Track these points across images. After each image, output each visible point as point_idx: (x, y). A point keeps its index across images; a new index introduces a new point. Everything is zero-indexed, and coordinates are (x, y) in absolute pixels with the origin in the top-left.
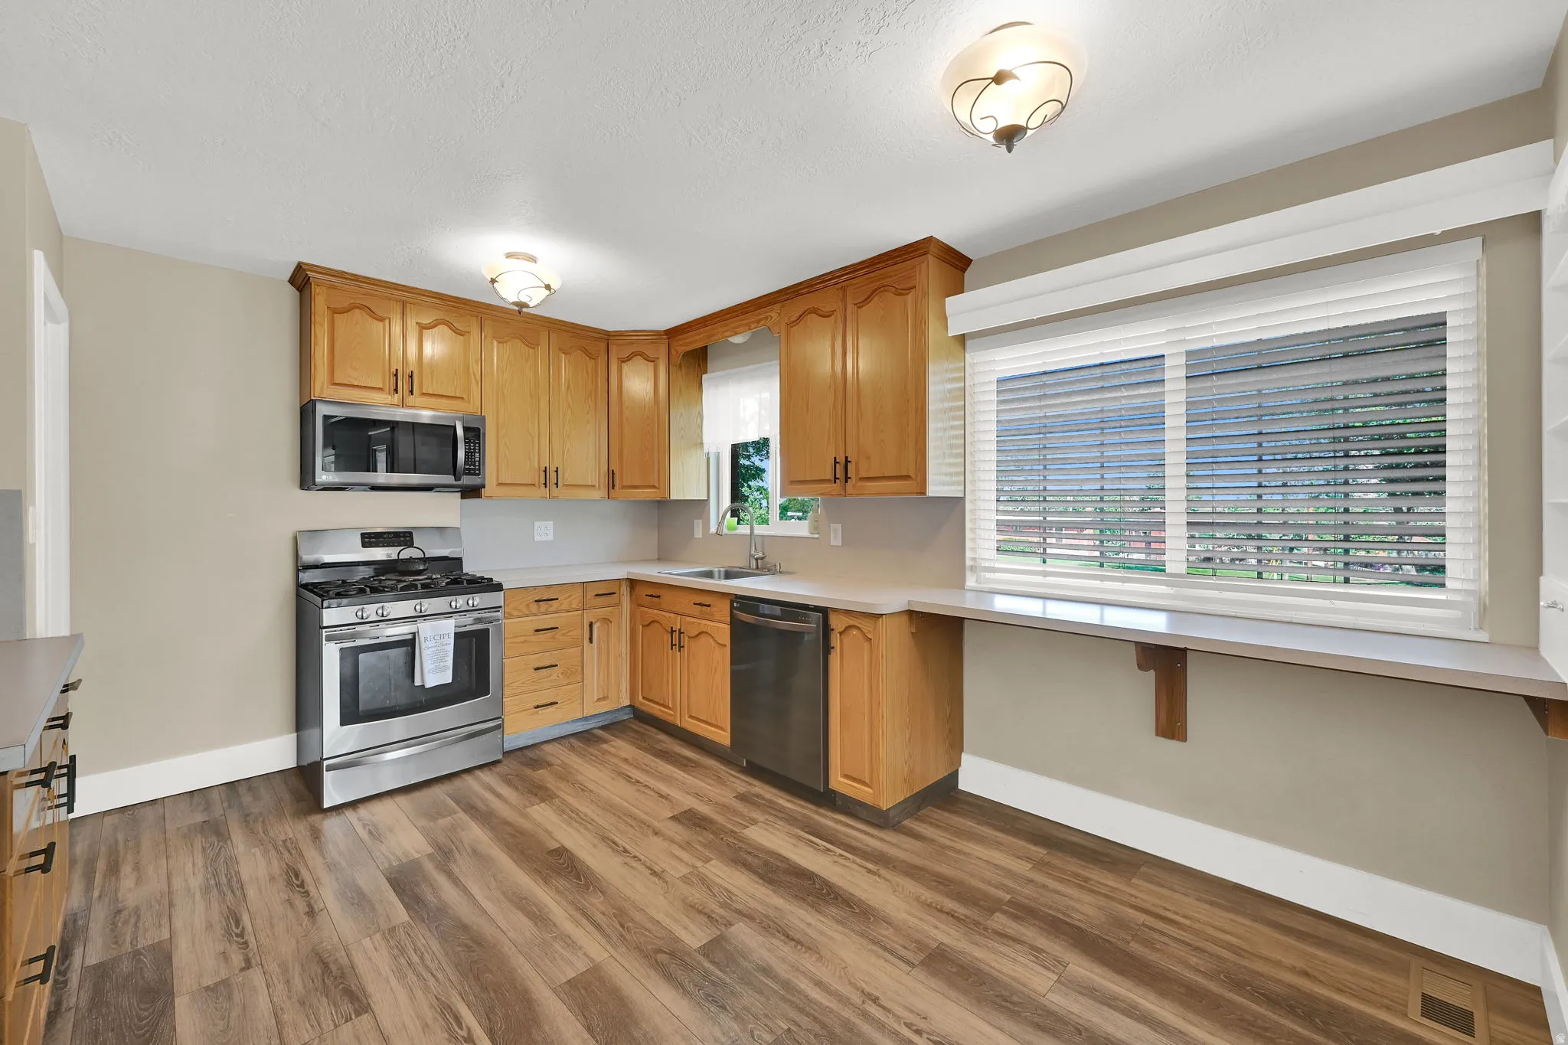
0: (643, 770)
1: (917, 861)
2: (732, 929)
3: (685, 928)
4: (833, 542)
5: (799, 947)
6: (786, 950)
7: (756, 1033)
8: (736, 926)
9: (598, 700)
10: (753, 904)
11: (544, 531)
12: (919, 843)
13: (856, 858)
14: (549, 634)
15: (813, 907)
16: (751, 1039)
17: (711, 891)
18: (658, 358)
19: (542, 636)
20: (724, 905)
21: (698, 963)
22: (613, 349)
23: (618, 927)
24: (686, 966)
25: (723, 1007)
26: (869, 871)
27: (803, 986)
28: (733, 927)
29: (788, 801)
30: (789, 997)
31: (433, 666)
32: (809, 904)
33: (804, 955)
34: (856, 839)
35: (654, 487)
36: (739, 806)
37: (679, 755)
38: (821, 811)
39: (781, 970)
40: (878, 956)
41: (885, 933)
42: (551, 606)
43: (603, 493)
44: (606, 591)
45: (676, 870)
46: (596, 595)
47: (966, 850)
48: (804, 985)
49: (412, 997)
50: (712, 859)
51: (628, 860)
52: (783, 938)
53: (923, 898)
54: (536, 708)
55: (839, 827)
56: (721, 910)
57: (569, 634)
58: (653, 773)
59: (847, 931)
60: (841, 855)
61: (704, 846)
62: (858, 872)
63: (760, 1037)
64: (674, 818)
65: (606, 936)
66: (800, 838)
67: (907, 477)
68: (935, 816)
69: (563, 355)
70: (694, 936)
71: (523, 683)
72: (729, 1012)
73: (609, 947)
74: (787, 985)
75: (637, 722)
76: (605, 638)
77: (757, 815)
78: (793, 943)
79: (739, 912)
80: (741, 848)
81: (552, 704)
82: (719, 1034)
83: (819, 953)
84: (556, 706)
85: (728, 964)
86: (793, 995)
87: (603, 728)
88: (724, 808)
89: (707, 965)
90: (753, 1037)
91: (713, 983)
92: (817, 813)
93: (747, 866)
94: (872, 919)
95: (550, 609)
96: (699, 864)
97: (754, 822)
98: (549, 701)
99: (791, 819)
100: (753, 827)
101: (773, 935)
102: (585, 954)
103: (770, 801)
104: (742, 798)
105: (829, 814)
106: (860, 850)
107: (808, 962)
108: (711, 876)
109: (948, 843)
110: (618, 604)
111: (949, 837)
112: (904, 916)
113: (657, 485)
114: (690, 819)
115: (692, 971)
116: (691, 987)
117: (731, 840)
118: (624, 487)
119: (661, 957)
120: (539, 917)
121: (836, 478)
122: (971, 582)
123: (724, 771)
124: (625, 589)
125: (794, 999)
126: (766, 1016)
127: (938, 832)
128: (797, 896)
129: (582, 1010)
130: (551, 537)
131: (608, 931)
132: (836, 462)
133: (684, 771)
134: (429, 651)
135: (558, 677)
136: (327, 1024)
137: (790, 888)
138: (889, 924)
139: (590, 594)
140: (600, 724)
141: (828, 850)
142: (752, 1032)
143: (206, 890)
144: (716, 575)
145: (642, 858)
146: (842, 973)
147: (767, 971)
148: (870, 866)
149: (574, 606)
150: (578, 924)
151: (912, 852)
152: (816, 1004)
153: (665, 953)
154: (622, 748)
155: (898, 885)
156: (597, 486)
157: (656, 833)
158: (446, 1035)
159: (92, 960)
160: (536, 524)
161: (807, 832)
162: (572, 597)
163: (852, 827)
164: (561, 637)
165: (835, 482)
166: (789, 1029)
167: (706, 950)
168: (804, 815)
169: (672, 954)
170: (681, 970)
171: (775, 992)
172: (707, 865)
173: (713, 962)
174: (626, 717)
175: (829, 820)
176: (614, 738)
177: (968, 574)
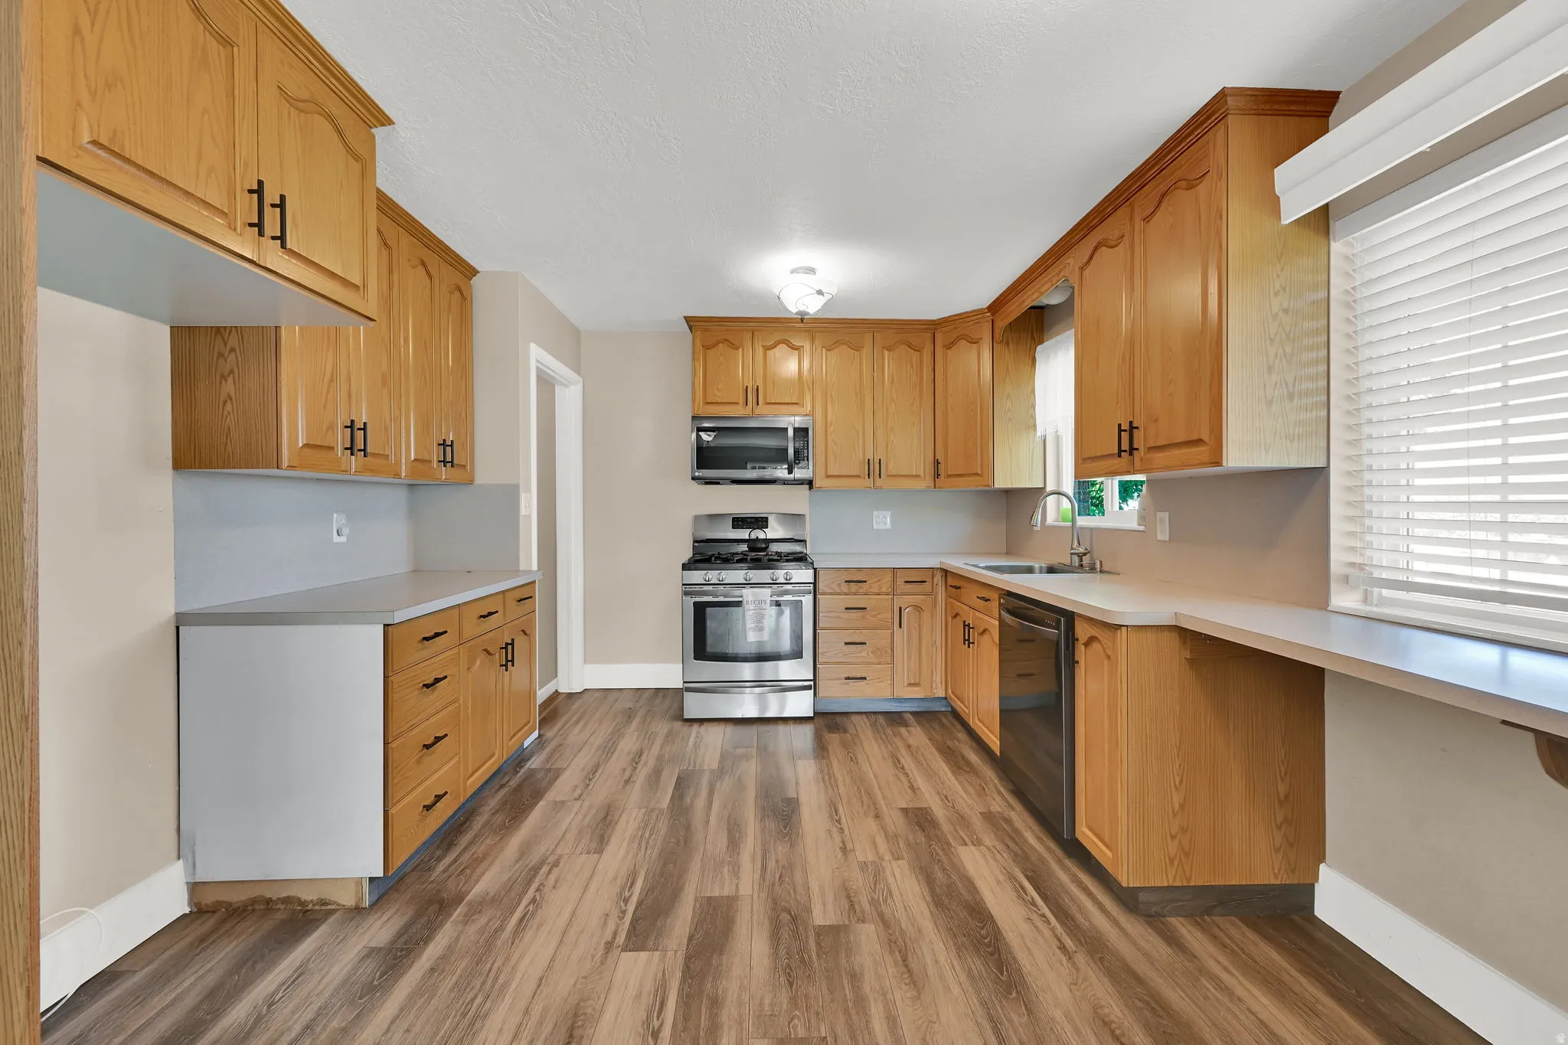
0: (916, 759)
1: (1142, 968)
2: (861, 926)
3: (824, 904)
4: (1160, 537)
5: (906, 976)
6: (890, 970)
7: (796, 1021)
8: (867, 925)
9: (910, 685)
10: (901, 914)
11: (883, 520)
12: (1170, 951)
13: (1058, 926)
14: (860, 614)
15: (958, 949)
16: (787, 1023)
17: (875, 884)
18: (981, 338)
19: (854, 615)
20: (873, 902)
21: (806, 938)
22: (938, 336)
23: (777, 877)
24: (796, 934)
25: (791, 985)
26: (1063, 948)
27: (873, 1010)
28: (862, 925)
29: (1038, 838)
30: (853, 1012)
31: (753, 625)
32: (955, 944)
33: (903, 986)
34: (1081, 908)
35: (977, 474)
36: (978, 823)
37: (963, 757)
38: (1068, 862)
39: (869, 986)
40: (981, 1033)
41: (1014, 1017)
42: (861, 588)
43: (929, 482)
44: (919, 578)
45: (863, 852)
46: (906, 582)
47: (1240, 992)
48: (876, 1012)
49: (625, 857)
50: (903, 858)
51: (835, 830)
52: (899, 959)
53: (1106, 1011)
54: (846, 679)
55: (1074, 889)
56: (868, 906)
57: (879, 616)
58: (922, 765)
59: (971, 989)
60: (1043, 916)
61: (908, 844)
62: (1046, 941)
63: (795, 1027)
64: (905, 811)
65: (763, 878)
66: (1011, 877)
67: (1199, 442)
68: (1233, 931)
69: (886, 353)
70: (822, 915)
71: (835, 654)
72: (791, 990)
73: (756, 888)
74: (861, 1001)
75: (951, 718)
76: (916, 625)
77: (989, 839)
78: (904, 969)
79: (881, 915)
80: (939, 861)
81: (861, 678)
82: (767, 1001)
83: (919, 994)
84: (865, 682)
85: (828, 952)
86: (858, 1013)
87: (915, 714)
88: (962, 820)
89: (812, 943)
90: (789, 1024)
91: (803, 961)
92: (1059, 862)
93: (929, 880)
94: (1014, 994)
95: (861, 591)
96: (888, 857)
97: (978, 843)
98: (859, 675)
99: (1022, 856)
100: (972, 847)
101: (892, 952)
102: (737, 886)
103: (1017, 831)
104: (988, 817)
105: (1075, 869)
106: (1073, 920)
107: (901, 995)
108: (888, 873)
109: (1217, 970)
110: (932, 593)
111: (1226, 963)
112: (1058, 1014)
113: (979, 472)
114: (920, 819)
115: (796, 940)
116: (782, 952)
117: (939, 851)
118: (949, 476)
119: (785, 917)
120: (734, 843)
121: (1120, 451)
122: (1343, 599)
123: (995, 786)
124: (938, 578)
125: (854, 1017)
126: (818, 1013)
127: (1212, 949)
128: (952, 930)
129: (699, 923)
130: (888, 525)
131: (768, 876)
132: (1120, 431)
133: (954, 773)
134: (750, 612)
135: (868, 654)
136: (579, 850)
137: (952, 918)
138: (1030, 1012)
139: (900, 581)
140: (914, 709)
141: (1033, 903)
142: (792, 1019)
143: (599, 748)
144: (1037, 571)
145: (846, 832)
146: (925, 1025)
147: (855, 978)
148: (1069, 943)
149: (884, 590)
150: (753, 860)
151: (1146, 954)
152: (869, 1033)
153: (791, 914)
154: (917, 735)
155: (1085, 980)
156: (922, 475)
157: (877, 816)
158: (619, 890)
159: (533, 767)
160: (875, 513)
161: (1027, 877)
162: (882, 582)
163: (1090, 894)
164: (871, 618)
165: (1120, 456)
166: (825, 1037)
167: (820, 931)
168: (1042, 860)
169: (794, 919)
170: (789, 935)
171: (845, 1000)
172: (893, 862)
173: (818, 944)
174: (943, 709)
175: (1065, 874)
176: (916, 724)
177: (1334, 587)
